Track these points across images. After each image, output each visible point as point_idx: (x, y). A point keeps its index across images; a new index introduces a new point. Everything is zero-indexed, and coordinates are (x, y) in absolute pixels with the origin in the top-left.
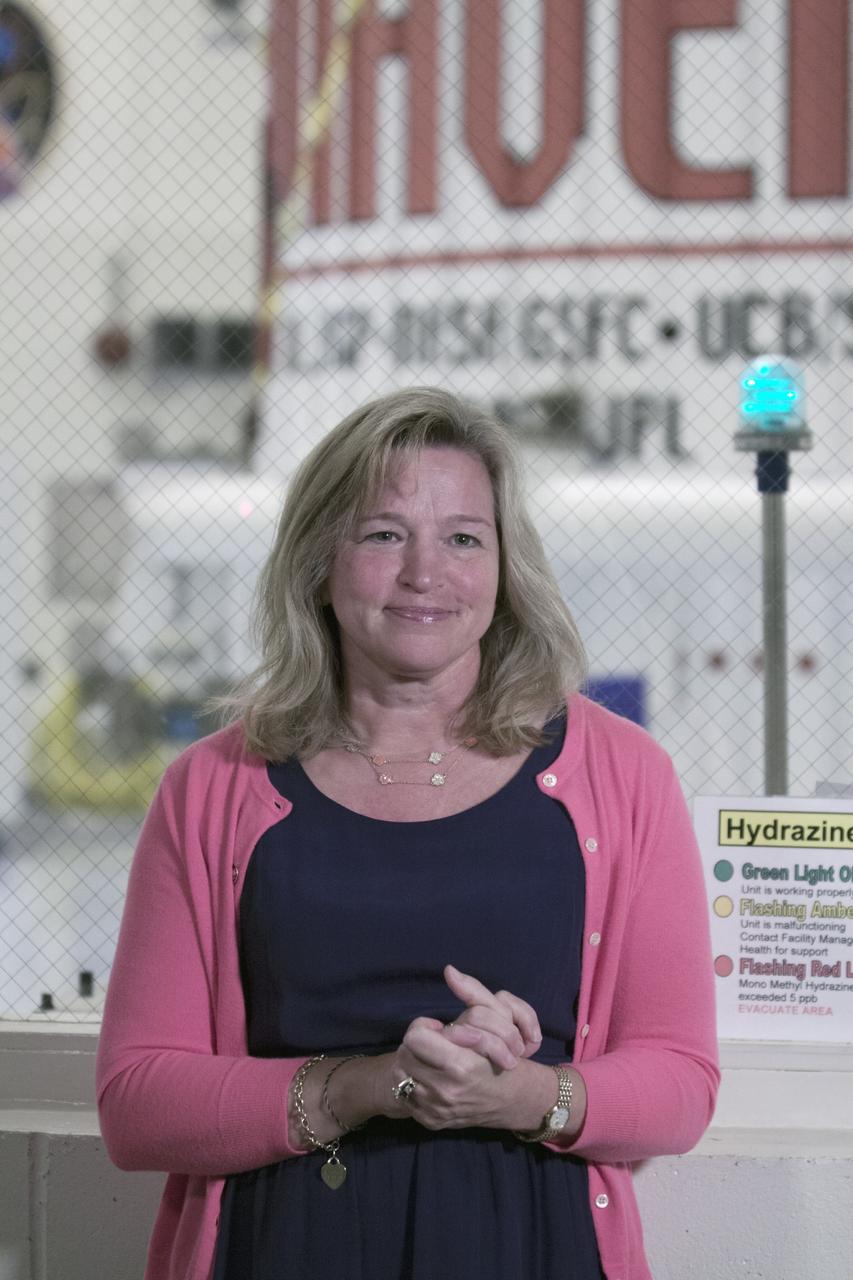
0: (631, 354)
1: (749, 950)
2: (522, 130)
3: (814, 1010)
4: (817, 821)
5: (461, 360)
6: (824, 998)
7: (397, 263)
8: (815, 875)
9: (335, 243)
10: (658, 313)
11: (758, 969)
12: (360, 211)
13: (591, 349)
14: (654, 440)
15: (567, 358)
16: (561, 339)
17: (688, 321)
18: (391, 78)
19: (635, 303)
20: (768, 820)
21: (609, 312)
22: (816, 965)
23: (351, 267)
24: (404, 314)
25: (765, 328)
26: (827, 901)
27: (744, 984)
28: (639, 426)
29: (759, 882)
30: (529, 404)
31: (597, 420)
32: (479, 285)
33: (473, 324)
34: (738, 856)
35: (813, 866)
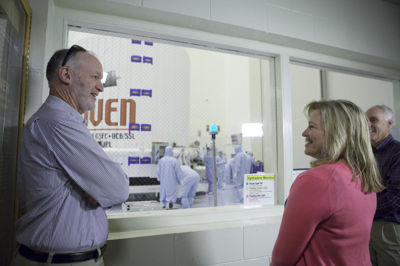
0: (106, 138)
1: (250, 194)
2: (96, 119)
3: (258, 201)
4: (257, 177)
6: (259, 199)
8: (257, 184)
10: (109, 134)
11: (251, 196)
13: (102, 138)
14: (108, 145)
15: (100, 139)
16: (99, 137)
17: (111, 136)
19: (107, 134)
20: (252, 177)
21: (104, 135)
22: (258, 195)
25: (118, 136)
26: (259, 187)
27: (250, 198)
28: (106, 144)
29: (251, 185)
31: (103, 144)
34: (249, 182)
35: (257, 182)
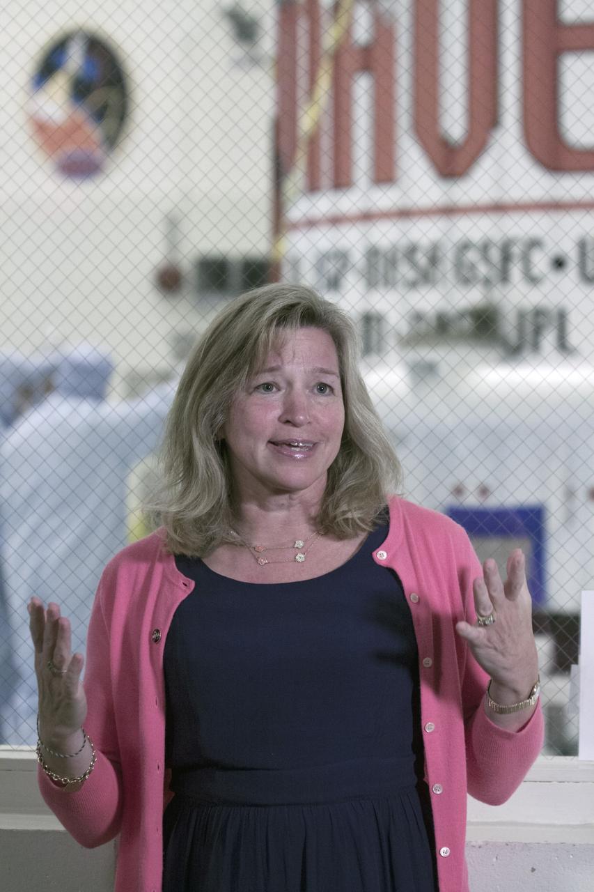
0: (533, 280)
2: (454, 123)
5: (413, 285)
7: (367, 217)
9: (324, 204)
10: (551, 249)
12: (341, 181)
13: (504, 277)
14: (549, 340)
15: (487, 282)
16: (483, 270)
17: (572, 255)
18: (362, 88)
19: (535, 244)
21: (516, 250)
23: (336, 221)
24: (373, 253)
28: (538, 331)
30: (462, 315)
31: (509, 326)
32: (425, 232)
33: (422, 259)
